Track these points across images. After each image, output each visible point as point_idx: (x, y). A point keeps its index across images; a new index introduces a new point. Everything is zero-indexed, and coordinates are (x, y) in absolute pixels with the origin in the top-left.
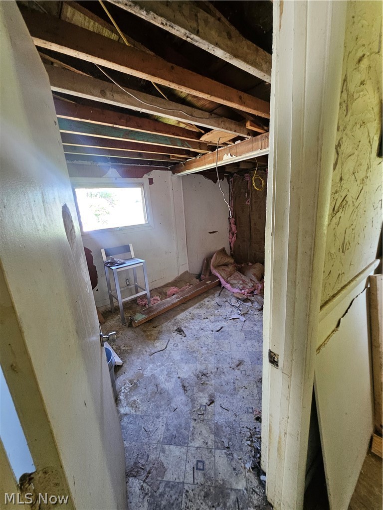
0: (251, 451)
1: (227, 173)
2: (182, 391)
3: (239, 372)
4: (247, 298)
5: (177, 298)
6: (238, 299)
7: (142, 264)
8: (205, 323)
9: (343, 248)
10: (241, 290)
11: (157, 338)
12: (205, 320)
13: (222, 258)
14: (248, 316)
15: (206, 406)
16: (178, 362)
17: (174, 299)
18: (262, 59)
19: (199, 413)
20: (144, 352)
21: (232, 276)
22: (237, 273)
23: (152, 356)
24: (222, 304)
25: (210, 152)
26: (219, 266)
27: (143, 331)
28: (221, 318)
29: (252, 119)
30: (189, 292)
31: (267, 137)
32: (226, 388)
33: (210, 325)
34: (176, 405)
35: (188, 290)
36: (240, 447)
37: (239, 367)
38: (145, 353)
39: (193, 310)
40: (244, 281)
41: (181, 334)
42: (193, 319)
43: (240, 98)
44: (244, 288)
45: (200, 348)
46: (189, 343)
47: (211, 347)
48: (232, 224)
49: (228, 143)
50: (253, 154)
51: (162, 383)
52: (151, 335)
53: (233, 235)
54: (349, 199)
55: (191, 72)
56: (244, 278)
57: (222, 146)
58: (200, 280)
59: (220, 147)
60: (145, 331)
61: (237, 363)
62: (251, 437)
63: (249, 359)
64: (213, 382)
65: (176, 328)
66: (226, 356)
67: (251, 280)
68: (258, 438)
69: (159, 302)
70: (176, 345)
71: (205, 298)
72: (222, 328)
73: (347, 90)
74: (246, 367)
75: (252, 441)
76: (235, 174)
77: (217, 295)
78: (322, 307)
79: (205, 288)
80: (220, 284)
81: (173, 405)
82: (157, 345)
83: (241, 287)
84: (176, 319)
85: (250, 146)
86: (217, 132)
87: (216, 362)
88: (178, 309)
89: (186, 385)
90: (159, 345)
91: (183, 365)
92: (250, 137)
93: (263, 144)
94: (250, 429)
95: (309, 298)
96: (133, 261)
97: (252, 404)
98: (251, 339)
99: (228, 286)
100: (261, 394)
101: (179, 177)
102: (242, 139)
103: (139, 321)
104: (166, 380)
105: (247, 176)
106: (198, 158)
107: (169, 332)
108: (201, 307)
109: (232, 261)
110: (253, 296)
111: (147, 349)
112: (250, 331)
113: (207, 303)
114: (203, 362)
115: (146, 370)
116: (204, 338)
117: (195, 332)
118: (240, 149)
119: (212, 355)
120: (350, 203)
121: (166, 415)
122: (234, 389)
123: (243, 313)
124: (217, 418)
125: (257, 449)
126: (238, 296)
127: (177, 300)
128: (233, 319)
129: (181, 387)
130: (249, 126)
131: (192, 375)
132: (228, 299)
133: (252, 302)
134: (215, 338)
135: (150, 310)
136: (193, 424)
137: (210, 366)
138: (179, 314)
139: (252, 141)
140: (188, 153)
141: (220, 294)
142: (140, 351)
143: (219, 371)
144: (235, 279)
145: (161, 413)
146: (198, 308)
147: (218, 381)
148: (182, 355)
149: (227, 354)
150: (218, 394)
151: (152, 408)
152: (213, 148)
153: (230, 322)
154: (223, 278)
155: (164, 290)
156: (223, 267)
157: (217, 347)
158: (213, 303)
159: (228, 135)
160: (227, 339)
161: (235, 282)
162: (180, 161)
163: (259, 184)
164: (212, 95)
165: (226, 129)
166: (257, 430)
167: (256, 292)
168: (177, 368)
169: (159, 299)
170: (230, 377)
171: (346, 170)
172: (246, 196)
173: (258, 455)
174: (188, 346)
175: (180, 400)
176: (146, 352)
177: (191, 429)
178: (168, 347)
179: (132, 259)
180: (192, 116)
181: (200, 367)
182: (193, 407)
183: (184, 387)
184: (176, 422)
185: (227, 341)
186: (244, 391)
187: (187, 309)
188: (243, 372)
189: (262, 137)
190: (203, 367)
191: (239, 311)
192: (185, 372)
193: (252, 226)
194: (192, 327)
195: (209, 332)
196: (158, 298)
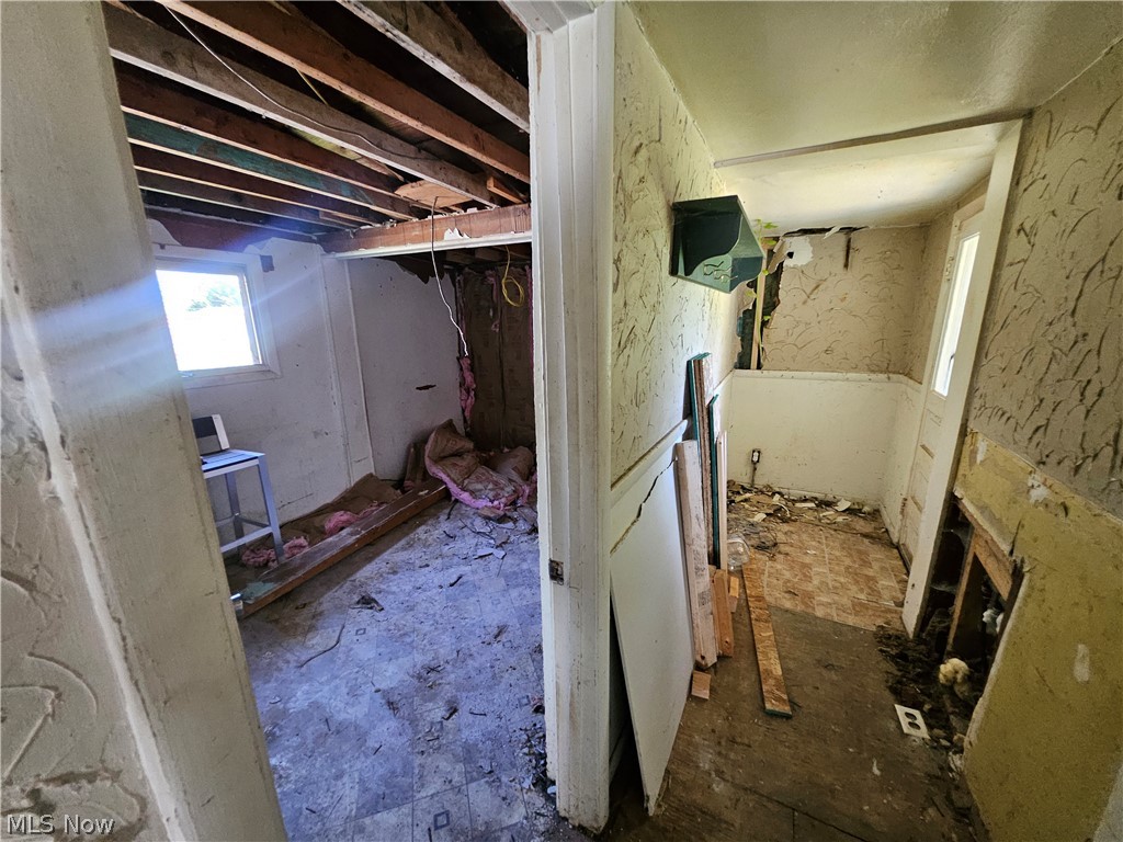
0: (530, 761)
1: (450, 263)
2: (387, 712)
3: (500, 646)
4: (505, 515)
5: (352, 534)
6: (487, 518)
7: (256, 462)
8: (422, 577)
9: (637, 401)
10: (492, 501)
11: (312, 628)
12: (423, 569)
13: (448, 441)
14: (507, 546)
15: (441, 722)
16: (372, 661)
17: (347, 538)
18: (512, 92)
19: (428, 738)
20: (281, 664)
21: (473, 476)
22: (481, 470)
23: (304, 669)
24: (456, 532)
25: (416, 220)
26: (445, 457)
27: (271, 622)
28: (456, 560)
29: (498, 175)
30: (378, 519)
31: (527, 213)
32: (478, 679)
33: (434, 577)
34: (376, 742)
35: (375, 513)
36: (511, 763)
37: (498, 639)
38: (284, 666)
39: (394, 555)
40: (496, 483)
41: (371, 608)
42: (395, 573)
43: (477, 137)
44: (496, 497)
45: (417, 626)
46: (393, 621)
47: (442, 616)
48: (465, 371)
49: (454, 208)
50: (501, 238)
51: (339, 711)
52: (296, 625)
53: (468, 393)
54: (638, 331)
55: (383, 73)
56: (495, 477)
57: (440, 211)
58: (403, 492)
59: (436, 213)
60: (276, 621)
61: (496, 631)
62: (529, 741)
63: (515, 620)
64: (452, 676)
65: (356, 598)
66: (473, 625)
67: (510, 480)
68: (540, 738)
69: (307, 550)
70: (362, 631)
71: (419, 526)
72: (460, 578)
73: (624, 190)
74: (511, 635)
75: (531, 747)
76: (467, 269)
77: (443, 517)
78: (613, 486)
79: (416, 506)
80: (447, 494)
81: (372, 743)
82: (314, 642)
83: (491, 495)
84: (354, 581)
85: (496, 222)
86: (430, 185)
87: (454, 641)
88: (357, 559)
89: (396, 698)
90: (317, 641)
91: (384, 665)
92: (494, 206)
93: (519, 223)
94: (526, 730)
95: (595, 466)
96: (228, 456)
97: (525, 690)
98: (517, 586)
99: (465, 496)
100: (541, 670)
101: (341, 261)
102: (481, 207)
103: (256, 598)
104: (347, 704)
105: (491, 276)
106: (388, 226)
107: (340, 609)
108: (410, 545)
109: (471, 445)
110: (516, 510)
111: (289, 656)
112: (514, 573)
113: (423, 537)
114: (428, 647)
115: (293, 699)
116: (424, 605)
117: (402, 597)
118: (477, 224)
119: (445, 630)
120: (640, 336)
121: (358, 765)
122: (494, 677)
123: (499, 542)
124: (465, 734)
125: (540, 754)
126: (487, 513)
127: (354, 538)
128: (481, 557)
129: (386, 707)
130: (491, 186)
131: (407, 678)
132: (468, 523)
133: (515, 521)
134: (447, 598)
135: (284, 572)
136: (418, 760)
137: (442, 651)
138: (359, 568)
139: (498, 215)
140: (365, 212)
141: (449, 514)
142: (269, 664)
143: (461, 655)
144: (479, 480)
145: (346, 766)
146: (404, 549)
147: (461, 673)
148: (378, 647)
149: (474, 621)
150: (464, 695)
151: (322, 766)
152: (422, 213)
153: (476, 564)
154: (455, 482)
155: (317, 521)
156: (453, 460)
157: (454, 614)
158: (437, 533)
159: (453, 194)
160: (472, 595)
161: (479, 486)
162: (343, 226)
163: (515, 294)
164: (424, 124)
165: (450, 184)
166: (538, 726)
167: (519, 503)
168: (370, 675)
169: (306, 543)
170: (484, 659)
171: (631, 292)
172: (491, 314)
173: (542, 762)
174: (392, 627)
175: (386, 730)
176: (288, 662)
177: (416, 771)
178: (342, 642)
179: (222, 451)
180: (380, 147)
181: (420, 659)
182: (416, 733)
183: (390, 704)
184: (381, 771)
185: (473, 600)
186: (511, 674)
187: (378, 554)
188: (508, 645)
189: (515, 209)
190: (430, 656)
191: (492, 541)
192: (390, 677)
193: (506, 374)
194: (394, 589)
195: (435, 591)
196: (302, 541)
